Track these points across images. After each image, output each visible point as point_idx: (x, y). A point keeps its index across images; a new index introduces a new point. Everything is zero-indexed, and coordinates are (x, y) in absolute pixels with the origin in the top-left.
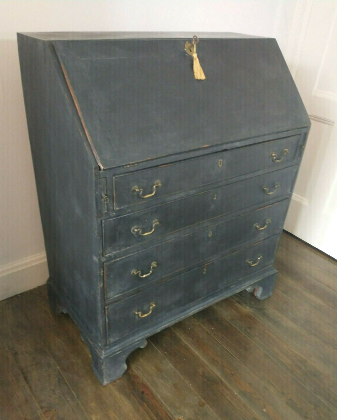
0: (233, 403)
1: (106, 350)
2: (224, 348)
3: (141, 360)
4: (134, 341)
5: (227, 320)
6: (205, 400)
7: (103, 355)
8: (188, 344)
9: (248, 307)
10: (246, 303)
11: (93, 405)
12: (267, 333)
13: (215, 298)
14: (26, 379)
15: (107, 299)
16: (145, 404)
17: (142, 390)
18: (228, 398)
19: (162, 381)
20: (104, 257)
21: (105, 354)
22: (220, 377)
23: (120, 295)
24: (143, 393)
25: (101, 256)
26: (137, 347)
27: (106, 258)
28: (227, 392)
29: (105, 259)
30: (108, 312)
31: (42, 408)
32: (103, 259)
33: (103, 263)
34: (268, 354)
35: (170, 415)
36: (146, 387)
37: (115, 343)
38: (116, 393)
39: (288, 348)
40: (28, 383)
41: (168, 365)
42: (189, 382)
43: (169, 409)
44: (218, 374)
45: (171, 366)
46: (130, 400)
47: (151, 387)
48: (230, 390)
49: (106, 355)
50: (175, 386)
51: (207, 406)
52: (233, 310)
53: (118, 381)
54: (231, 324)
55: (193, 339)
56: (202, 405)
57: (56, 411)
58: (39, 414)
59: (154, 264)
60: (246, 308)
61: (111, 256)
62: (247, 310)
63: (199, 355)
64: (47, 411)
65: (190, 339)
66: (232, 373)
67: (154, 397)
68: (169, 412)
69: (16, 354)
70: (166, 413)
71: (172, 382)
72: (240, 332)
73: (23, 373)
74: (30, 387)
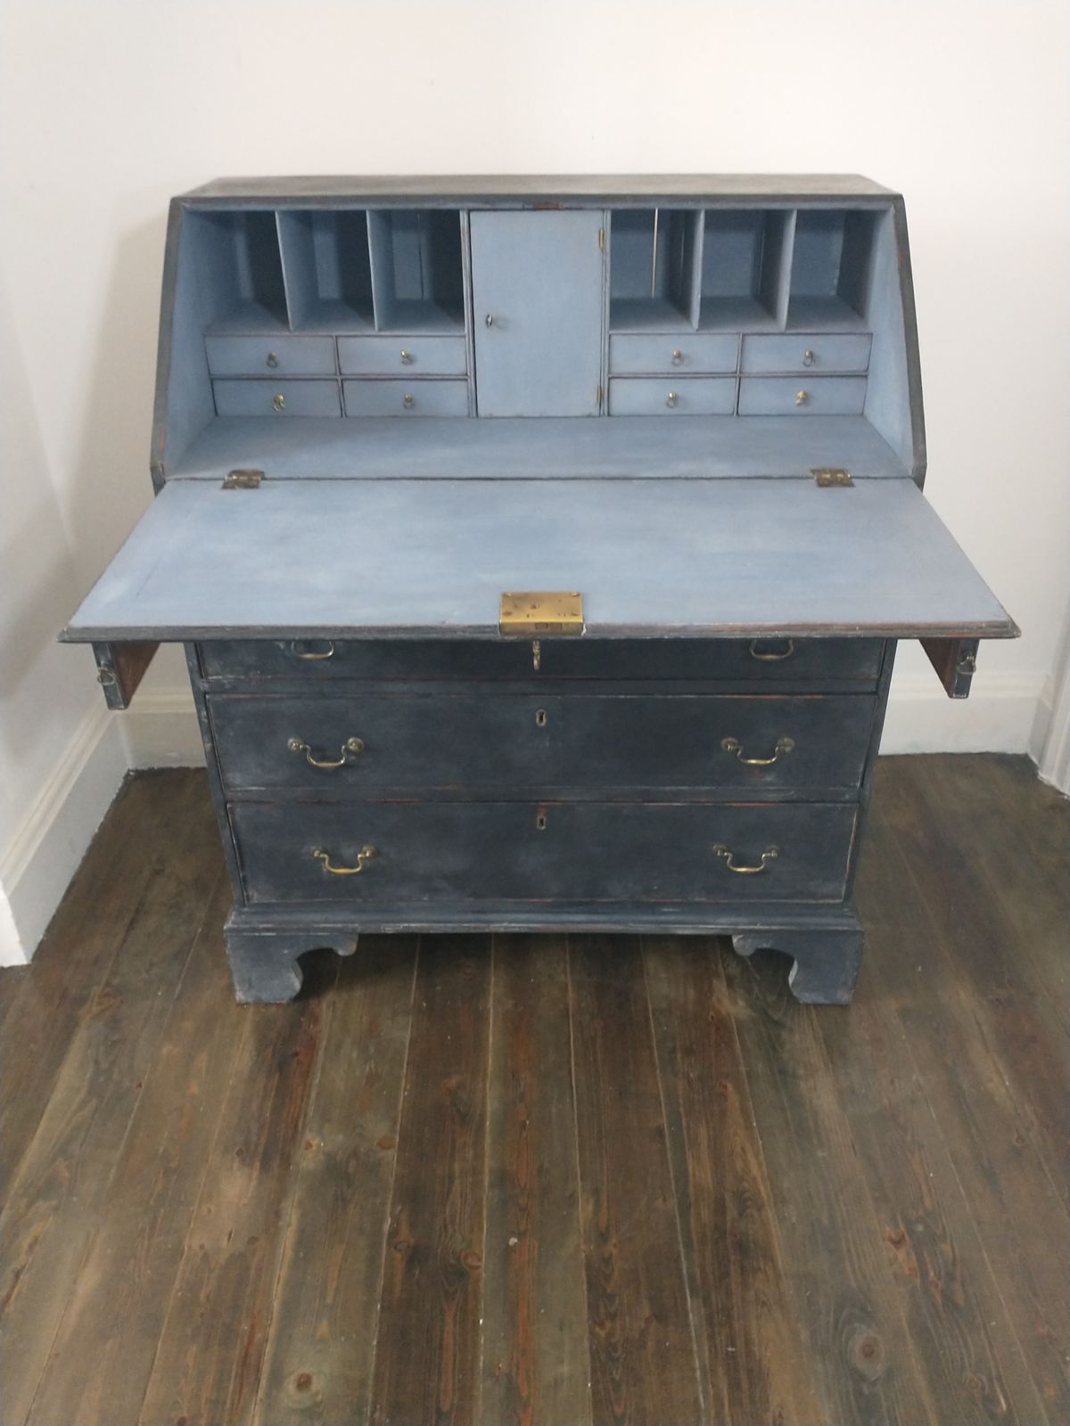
0: (457, 1182)
1: (240, 913)
2: (569, 1062)
3: (358, 993)
4: (316, 926)
5: (650, 1007)
6: (403, 1139)
7: (230, 922)
8: (492, 1011)
9: (741, 1003)
10: (749, 991)
11: (188, 1025)
12: (725, 1087)
13: (595, 918)
14: (132, 923)
15: (228, 786)
16: (277, 1076)
17: (298, 1049)
18: (457, 1167)
19: (355, 1055)
20: (204, 680)
21: (233, 923)
22: (488, 1114)
23: (263, 788)
24: (297, 1054)
25: (197, 676)
26: (325, 945)
27: (209, 682)
28: (470, 1154)
29: (206, 686)
30: (233, 819)
31: (108, 984)
32: (204, 686)
33: (205, 693)
34: (666, 1132)
35: (300, 1124)
36: (312, 1046)
37: (265, 909)
38: (247, 1028)
39: (743, 1149)
40: (128, 931)
41: (402, 1033)
42: (408, 1087)
43: (311, 1114)
44: (491, 1106)
45: (407, 1036)
46: (258, 1055)
47: (321, 1053)
48: (479, 1156)
49: (236, 926)
50: (372, 1078)
51: (392, 1155)
52: (692, 993)
53: (273, 1009)
54: (647, 1019)
55: (516, 1006)
56: (383, 1145)
57: (122, 1002)
58: (92, 994)
59: (352, 743)
60: (736, 1003)
61: (224, 684)
62: (733, 1005)
63: (490, 1045)
64: (107, 995)
65: (510, 1003)
66: (524, 1122)
67: (306, 1075)
68: (305, 1116)
69: (158, 873)
70: (298, 1118)
71: (373, 1066)
72: (650, 1048)
73: (137, 911)
74: (124, 940)
